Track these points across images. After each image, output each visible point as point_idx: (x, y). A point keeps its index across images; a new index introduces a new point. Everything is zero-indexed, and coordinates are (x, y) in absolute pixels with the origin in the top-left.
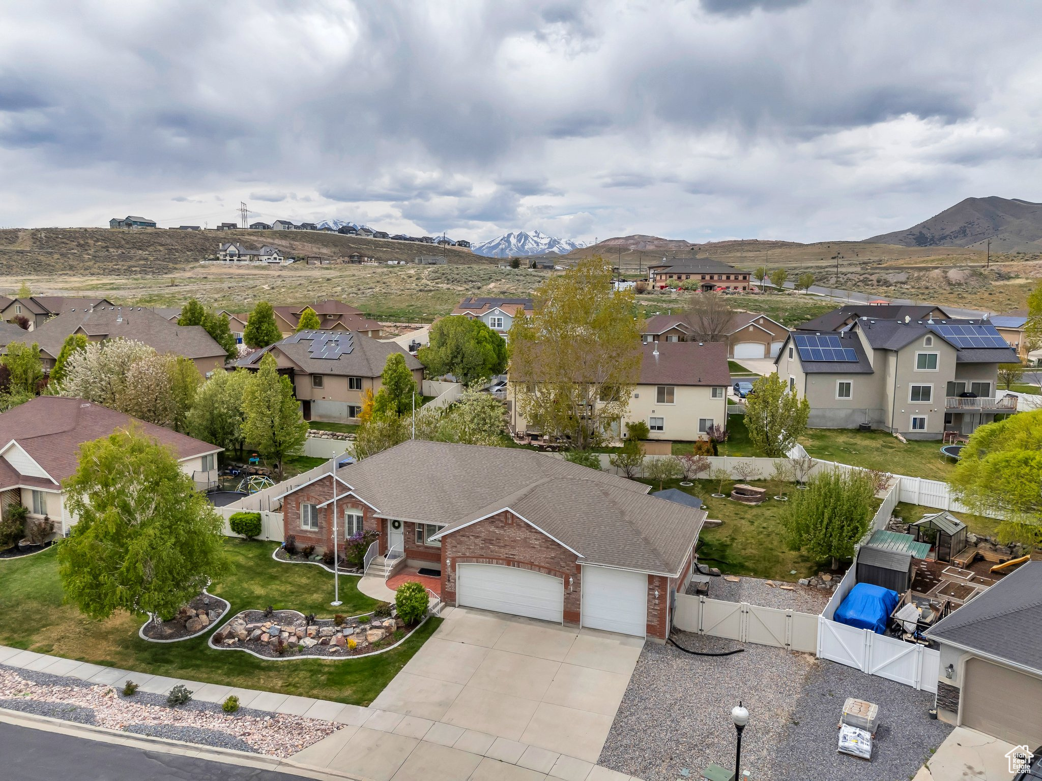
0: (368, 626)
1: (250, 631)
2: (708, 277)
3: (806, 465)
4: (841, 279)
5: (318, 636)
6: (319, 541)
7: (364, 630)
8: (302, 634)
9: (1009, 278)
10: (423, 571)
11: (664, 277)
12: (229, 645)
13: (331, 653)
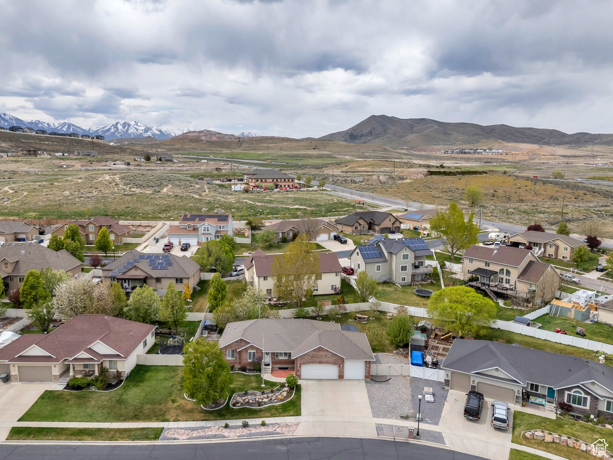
0: (281, 391)
1: (244, 400)
2: (275, 180)
3: (378, 305)
4: (334, 179)
5: (268, 397)
6: (235, 363)
7: (281, 393)
8: (263, 398)
9: (404, 179)
10: (280, 368)
11: (254, 180)
12: (239, 406)
13: (276, 402)
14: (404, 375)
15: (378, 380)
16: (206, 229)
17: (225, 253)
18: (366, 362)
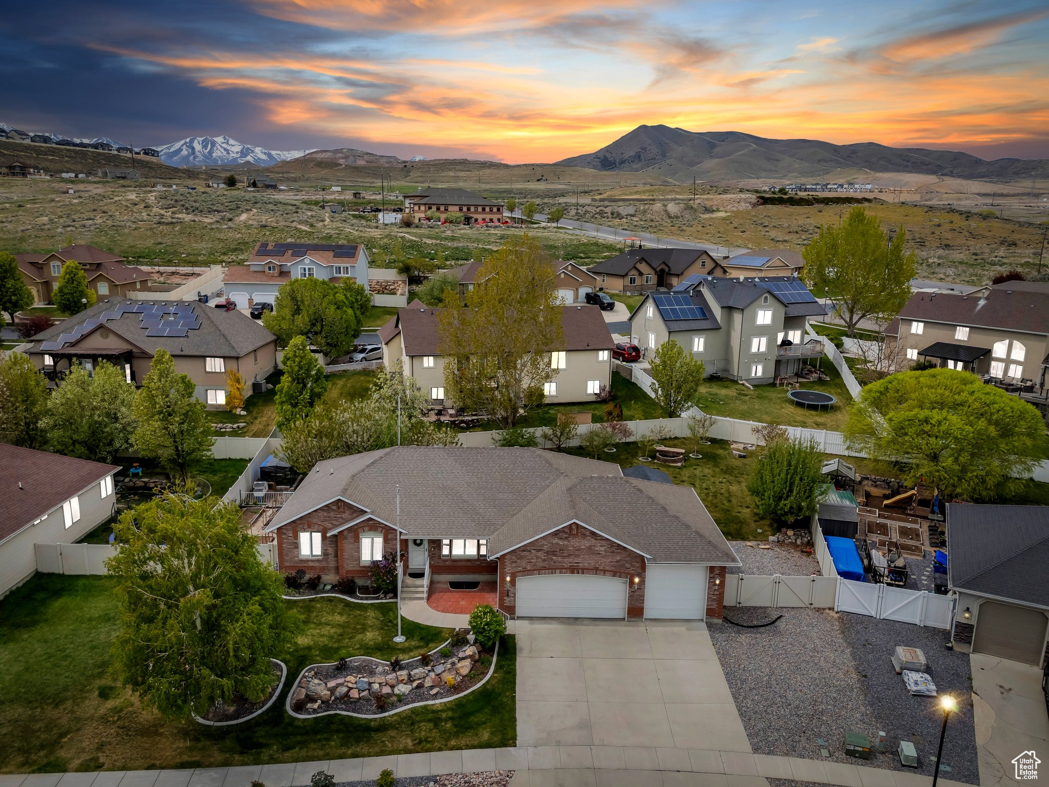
0: (455, 659)
1: (332, 690)
2: (465, 209)
3: (707, 423)
4: (579, 211)
5: (410, 680)
6: (323, 569)
7: (453, 664)
8: (394, 682)
9: (714, 211)
10: (455, 585)
11: (423, 208)
12: (315, 711)
13: (435, 696)
14: (816, 605)
15: (744, 619)
16: (307, 272)
17: (333, 307)
18: (712, 569)
